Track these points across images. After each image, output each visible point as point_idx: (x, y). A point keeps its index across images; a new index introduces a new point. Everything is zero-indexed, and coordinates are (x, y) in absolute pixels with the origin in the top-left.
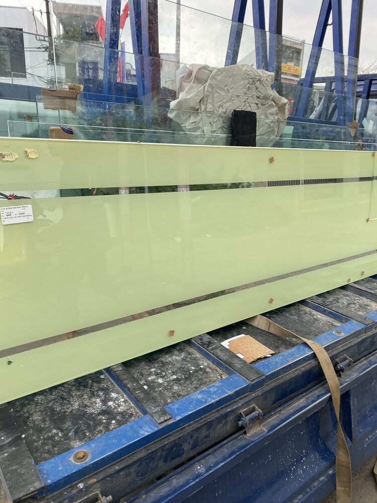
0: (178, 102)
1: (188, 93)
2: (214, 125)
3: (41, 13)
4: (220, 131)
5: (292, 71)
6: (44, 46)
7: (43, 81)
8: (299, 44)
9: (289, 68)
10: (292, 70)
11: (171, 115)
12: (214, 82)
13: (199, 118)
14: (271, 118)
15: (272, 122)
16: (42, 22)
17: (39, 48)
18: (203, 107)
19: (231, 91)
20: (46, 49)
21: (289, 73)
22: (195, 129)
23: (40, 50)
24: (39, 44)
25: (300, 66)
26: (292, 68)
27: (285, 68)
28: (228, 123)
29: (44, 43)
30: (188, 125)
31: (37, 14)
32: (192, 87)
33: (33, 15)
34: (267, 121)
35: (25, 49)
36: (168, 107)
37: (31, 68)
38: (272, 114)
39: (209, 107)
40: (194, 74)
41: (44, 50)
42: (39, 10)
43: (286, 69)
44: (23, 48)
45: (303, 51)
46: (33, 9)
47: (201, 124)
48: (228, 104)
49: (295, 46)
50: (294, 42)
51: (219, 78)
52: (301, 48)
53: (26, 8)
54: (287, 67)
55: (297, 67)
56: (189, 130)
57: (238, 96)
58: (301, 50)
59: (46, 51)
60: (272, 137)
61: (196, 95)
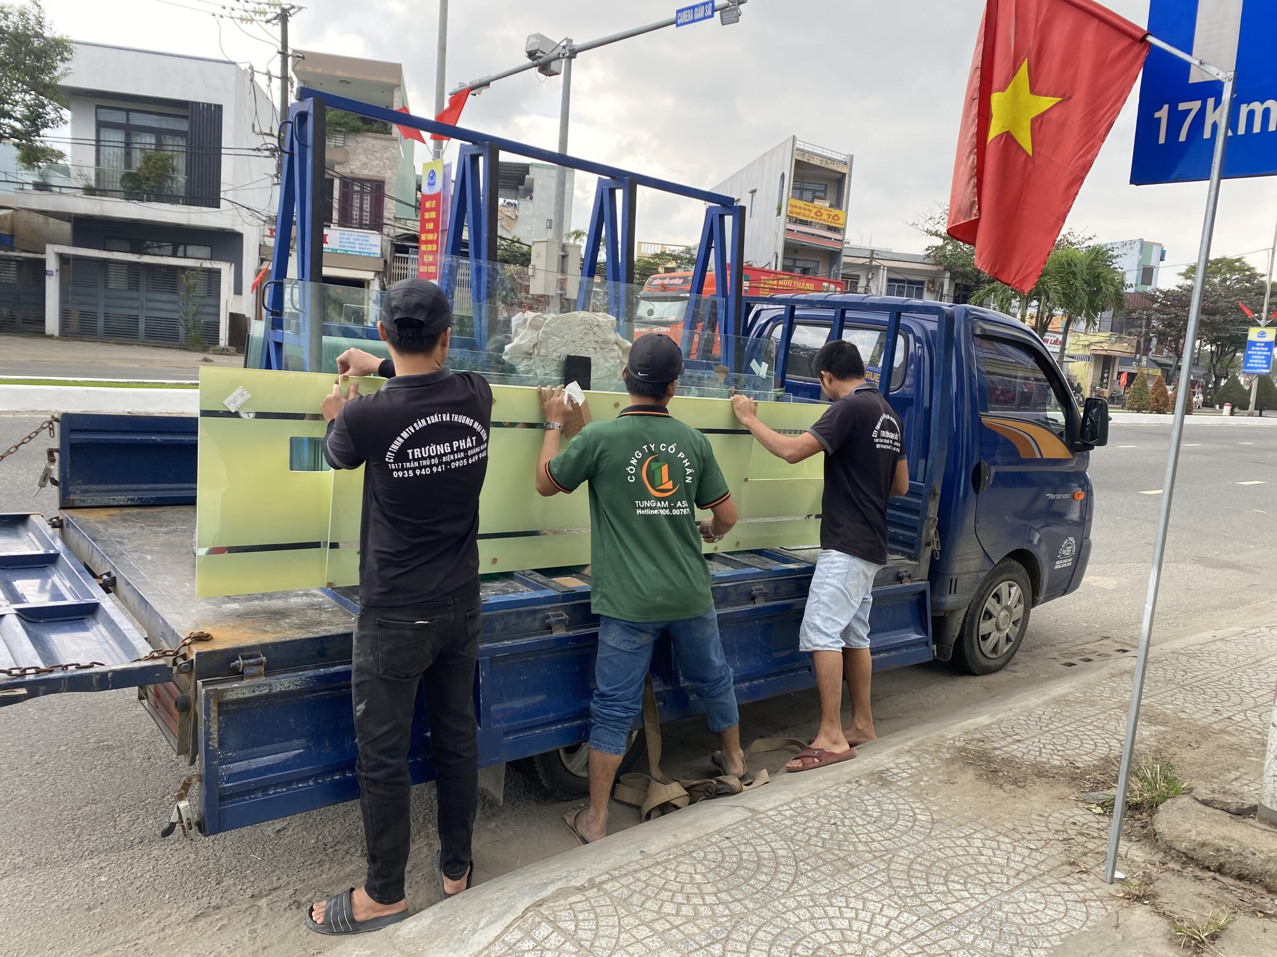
0: (512, 347)
1: (521, 339)
2: (547, 368)
3: (270, 78)
4: (554, 373)
5: (825, 219)
6: (269, 146)
7: (259, 219)
8: (839, 161)
9: (819, 213)
10: (825, 217)
11: (505, 358)
12: (548, 329)
13: (532, 361)
14: (612, 362)
15: (612, 366)
16: (269, 96)
17: (258, 149)
18: (536, 351)
19: (566, 337)
20: (272, 151)
21: (818, 223)
22: (528, 372)
23: (259, 154)
24: (258, 142)
25: (844, 209)
26: (825, 213)
27: (810, 211)
28: (562, 366)
29: (269, 139)
30: (521, 367)
31: (261, 80)
32: (526, 334)
33: (252, 80)
34: (607, 365)
35: (223, 151)
36: (504, 349)
37: (234, 189)
38: (612, 358)
39: (543, 351)
40: (528, 323)
41: (267, 153)
42: (265, 71)
43: (812, 214)
44: (220, 148)
45: (850, 177)
46: (251, 68)
47: (533, 367)
48: (562, 349)
49: (831, 167)
50: (829, 159)
51: (553, 325)
52: (844, 170)
53: (234, 63)
54: (815, 210)
55: (835, 211)
56: (523, 372)
57: (574, 341)
58: (844, 174)
59: (274, 156)
60: (615, 381)
61: (530, 341)
